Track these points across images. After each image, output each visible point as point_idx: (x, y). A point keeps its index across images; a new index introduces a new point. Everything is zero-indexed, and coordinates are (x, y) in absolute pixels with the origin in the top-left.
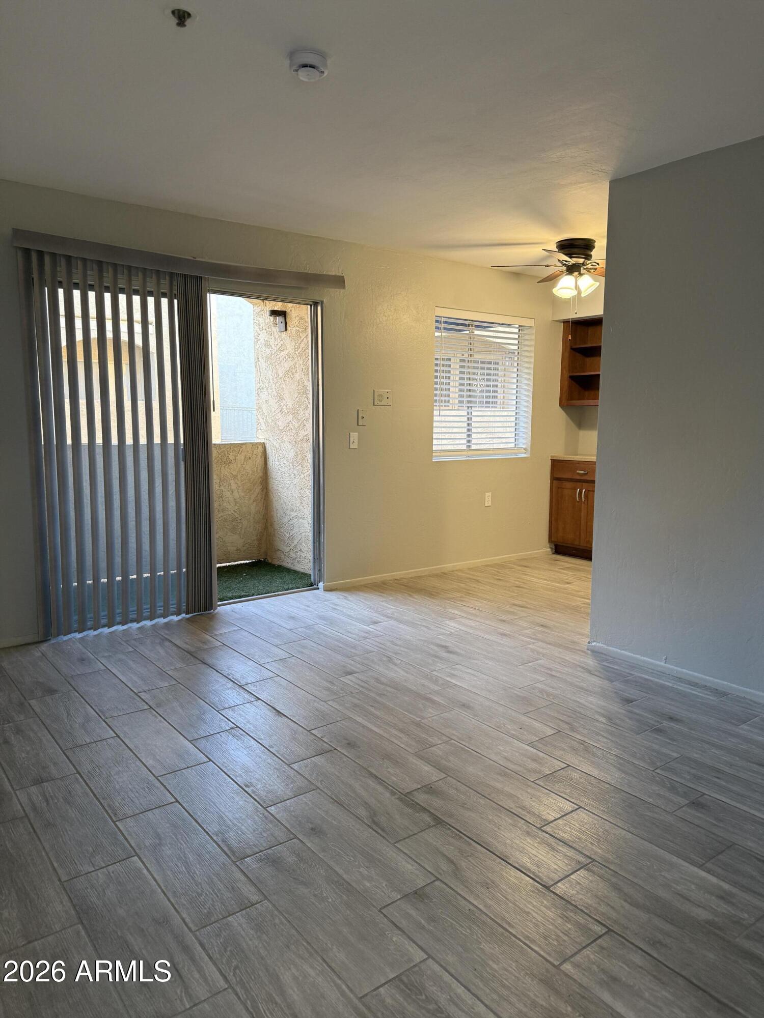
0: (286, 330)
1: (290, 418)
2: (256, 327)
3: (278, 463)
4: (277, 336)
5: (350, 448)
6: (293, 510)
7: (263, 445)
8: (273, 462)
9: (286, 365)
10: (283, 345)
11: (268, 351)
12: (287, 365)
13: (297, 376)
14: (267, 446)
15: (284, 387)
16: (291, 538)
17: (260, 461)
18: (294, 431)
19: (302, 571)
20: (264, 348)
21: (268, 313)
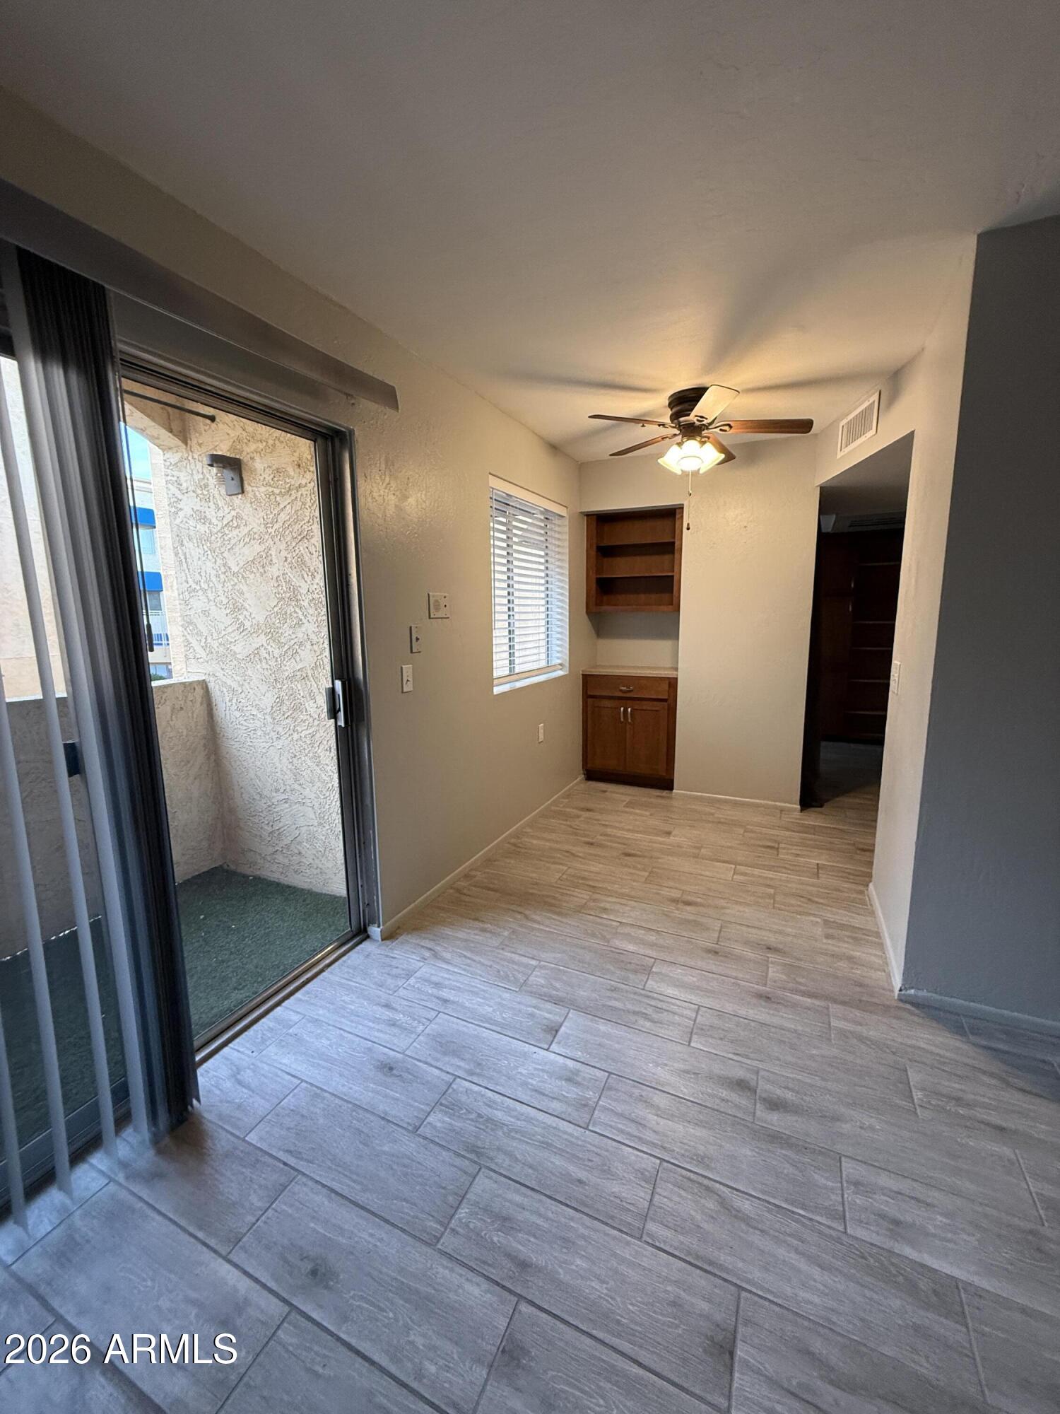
0: (243, 492)
1: (262, 639)
2: (173, 489)
3: (238, 714)
4: (221, 504)
5: (402, 692)
6: (277, 790)
7: (204, 685)
8: (227, 710)
9: (246, 550)
10: (238, 517)
11: (202, 528)
12: (250, 551)
13: (274, 571)
14: (211, 686)
15: (245, 588)
16: (281, 833)
17: (199, 709)
18: (273, 663)
19: (306, 886)
20: (192, 523)
21: (206, 460)
